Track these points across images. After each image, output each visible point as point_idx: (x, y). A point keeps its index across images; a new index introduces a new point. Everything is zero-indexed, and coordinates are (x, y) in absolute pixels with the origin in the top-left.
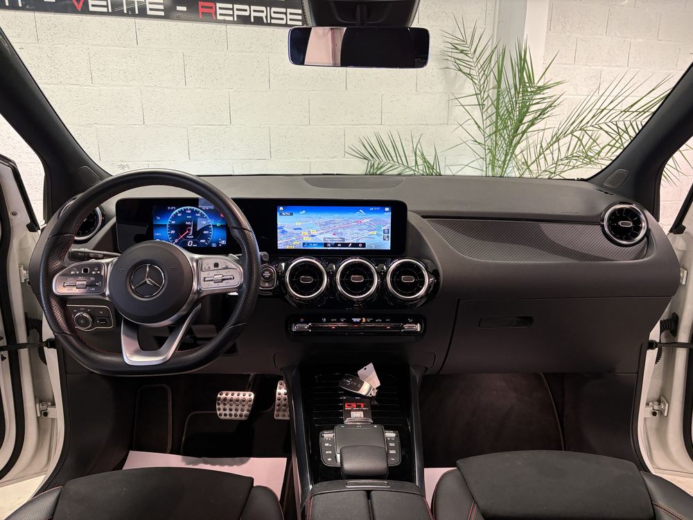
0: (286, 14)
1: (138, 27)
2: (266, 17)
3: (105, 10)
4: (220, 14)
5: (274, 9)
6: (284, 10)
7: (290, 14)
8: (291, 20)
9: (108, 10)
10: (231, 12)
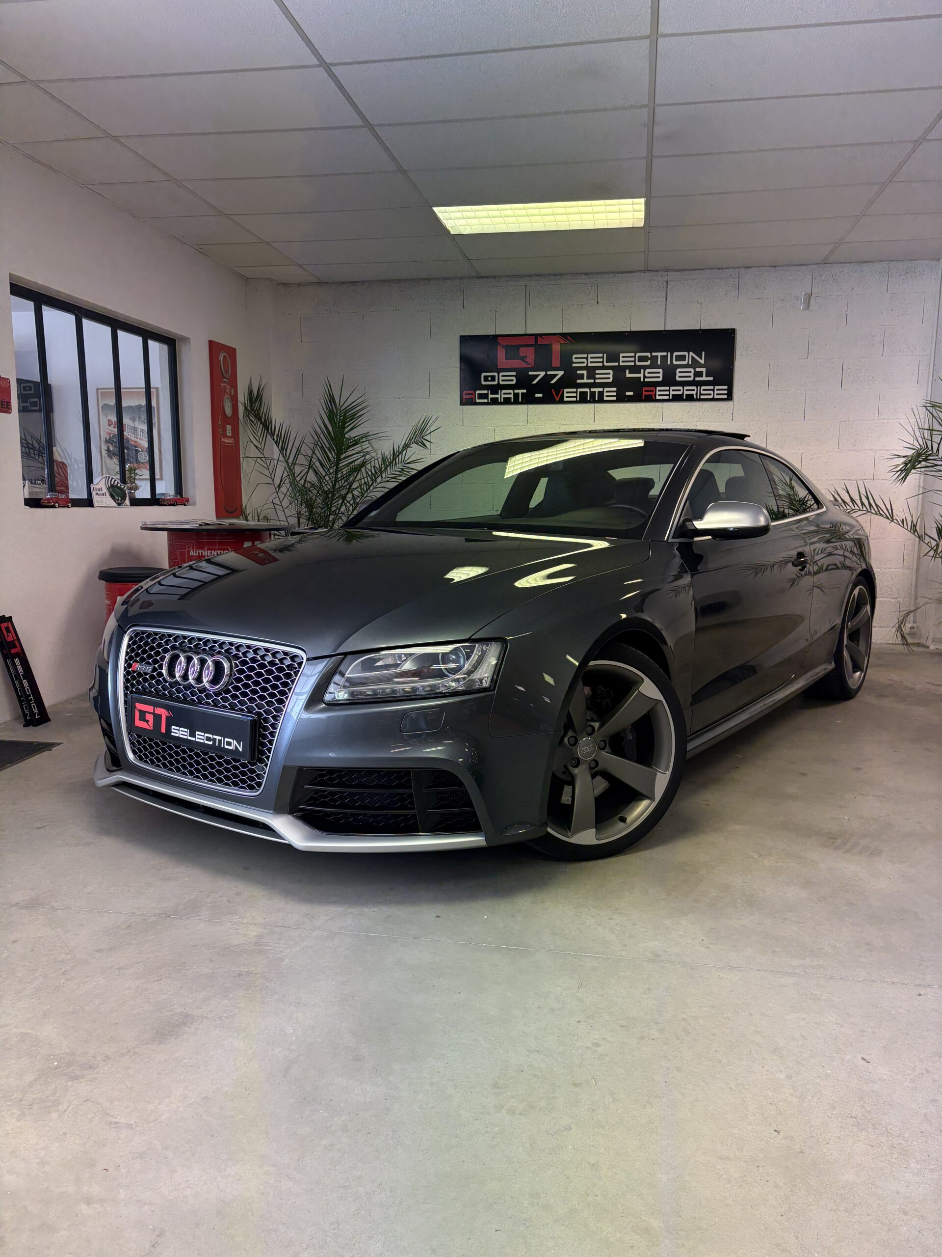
0: (713, 390)
1: (596, 410)
2: (697, 394)
3: (574, 399)
4: (659, 395)
5: (703, 388)
6: (712, 387)
7: (717, 390)
8: (717, 394)
9: (577, 399)
10: (667, 393)
